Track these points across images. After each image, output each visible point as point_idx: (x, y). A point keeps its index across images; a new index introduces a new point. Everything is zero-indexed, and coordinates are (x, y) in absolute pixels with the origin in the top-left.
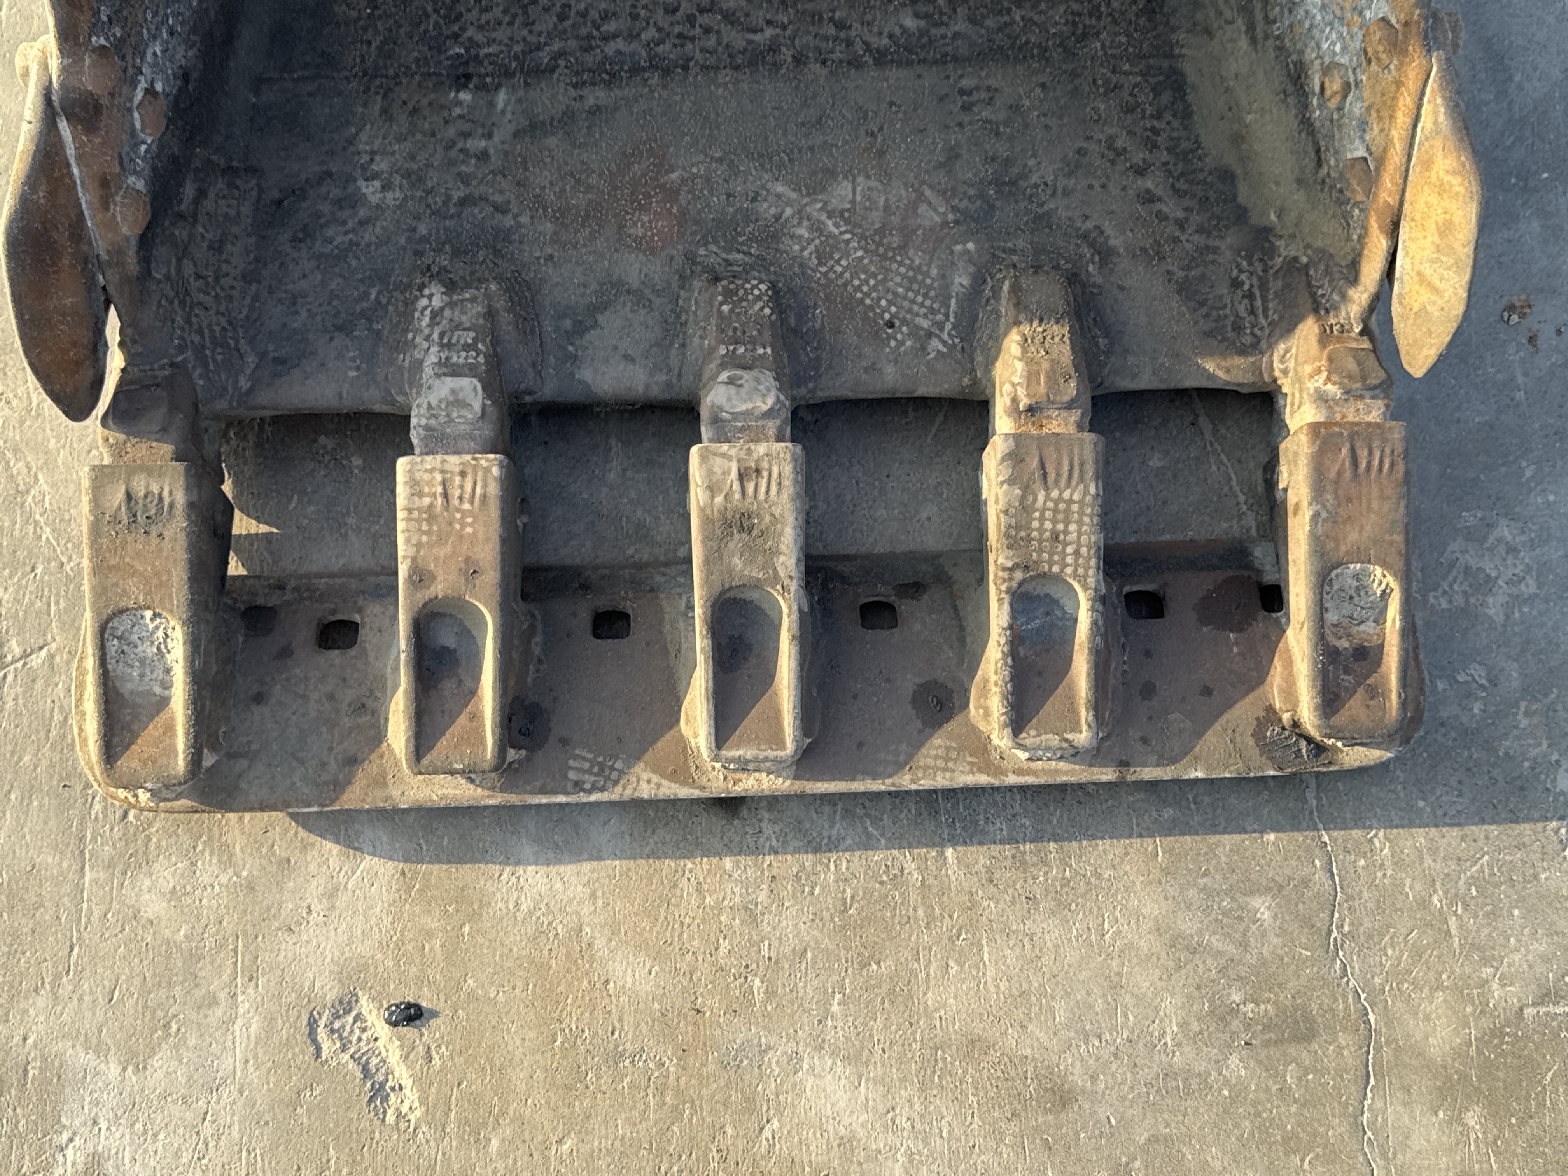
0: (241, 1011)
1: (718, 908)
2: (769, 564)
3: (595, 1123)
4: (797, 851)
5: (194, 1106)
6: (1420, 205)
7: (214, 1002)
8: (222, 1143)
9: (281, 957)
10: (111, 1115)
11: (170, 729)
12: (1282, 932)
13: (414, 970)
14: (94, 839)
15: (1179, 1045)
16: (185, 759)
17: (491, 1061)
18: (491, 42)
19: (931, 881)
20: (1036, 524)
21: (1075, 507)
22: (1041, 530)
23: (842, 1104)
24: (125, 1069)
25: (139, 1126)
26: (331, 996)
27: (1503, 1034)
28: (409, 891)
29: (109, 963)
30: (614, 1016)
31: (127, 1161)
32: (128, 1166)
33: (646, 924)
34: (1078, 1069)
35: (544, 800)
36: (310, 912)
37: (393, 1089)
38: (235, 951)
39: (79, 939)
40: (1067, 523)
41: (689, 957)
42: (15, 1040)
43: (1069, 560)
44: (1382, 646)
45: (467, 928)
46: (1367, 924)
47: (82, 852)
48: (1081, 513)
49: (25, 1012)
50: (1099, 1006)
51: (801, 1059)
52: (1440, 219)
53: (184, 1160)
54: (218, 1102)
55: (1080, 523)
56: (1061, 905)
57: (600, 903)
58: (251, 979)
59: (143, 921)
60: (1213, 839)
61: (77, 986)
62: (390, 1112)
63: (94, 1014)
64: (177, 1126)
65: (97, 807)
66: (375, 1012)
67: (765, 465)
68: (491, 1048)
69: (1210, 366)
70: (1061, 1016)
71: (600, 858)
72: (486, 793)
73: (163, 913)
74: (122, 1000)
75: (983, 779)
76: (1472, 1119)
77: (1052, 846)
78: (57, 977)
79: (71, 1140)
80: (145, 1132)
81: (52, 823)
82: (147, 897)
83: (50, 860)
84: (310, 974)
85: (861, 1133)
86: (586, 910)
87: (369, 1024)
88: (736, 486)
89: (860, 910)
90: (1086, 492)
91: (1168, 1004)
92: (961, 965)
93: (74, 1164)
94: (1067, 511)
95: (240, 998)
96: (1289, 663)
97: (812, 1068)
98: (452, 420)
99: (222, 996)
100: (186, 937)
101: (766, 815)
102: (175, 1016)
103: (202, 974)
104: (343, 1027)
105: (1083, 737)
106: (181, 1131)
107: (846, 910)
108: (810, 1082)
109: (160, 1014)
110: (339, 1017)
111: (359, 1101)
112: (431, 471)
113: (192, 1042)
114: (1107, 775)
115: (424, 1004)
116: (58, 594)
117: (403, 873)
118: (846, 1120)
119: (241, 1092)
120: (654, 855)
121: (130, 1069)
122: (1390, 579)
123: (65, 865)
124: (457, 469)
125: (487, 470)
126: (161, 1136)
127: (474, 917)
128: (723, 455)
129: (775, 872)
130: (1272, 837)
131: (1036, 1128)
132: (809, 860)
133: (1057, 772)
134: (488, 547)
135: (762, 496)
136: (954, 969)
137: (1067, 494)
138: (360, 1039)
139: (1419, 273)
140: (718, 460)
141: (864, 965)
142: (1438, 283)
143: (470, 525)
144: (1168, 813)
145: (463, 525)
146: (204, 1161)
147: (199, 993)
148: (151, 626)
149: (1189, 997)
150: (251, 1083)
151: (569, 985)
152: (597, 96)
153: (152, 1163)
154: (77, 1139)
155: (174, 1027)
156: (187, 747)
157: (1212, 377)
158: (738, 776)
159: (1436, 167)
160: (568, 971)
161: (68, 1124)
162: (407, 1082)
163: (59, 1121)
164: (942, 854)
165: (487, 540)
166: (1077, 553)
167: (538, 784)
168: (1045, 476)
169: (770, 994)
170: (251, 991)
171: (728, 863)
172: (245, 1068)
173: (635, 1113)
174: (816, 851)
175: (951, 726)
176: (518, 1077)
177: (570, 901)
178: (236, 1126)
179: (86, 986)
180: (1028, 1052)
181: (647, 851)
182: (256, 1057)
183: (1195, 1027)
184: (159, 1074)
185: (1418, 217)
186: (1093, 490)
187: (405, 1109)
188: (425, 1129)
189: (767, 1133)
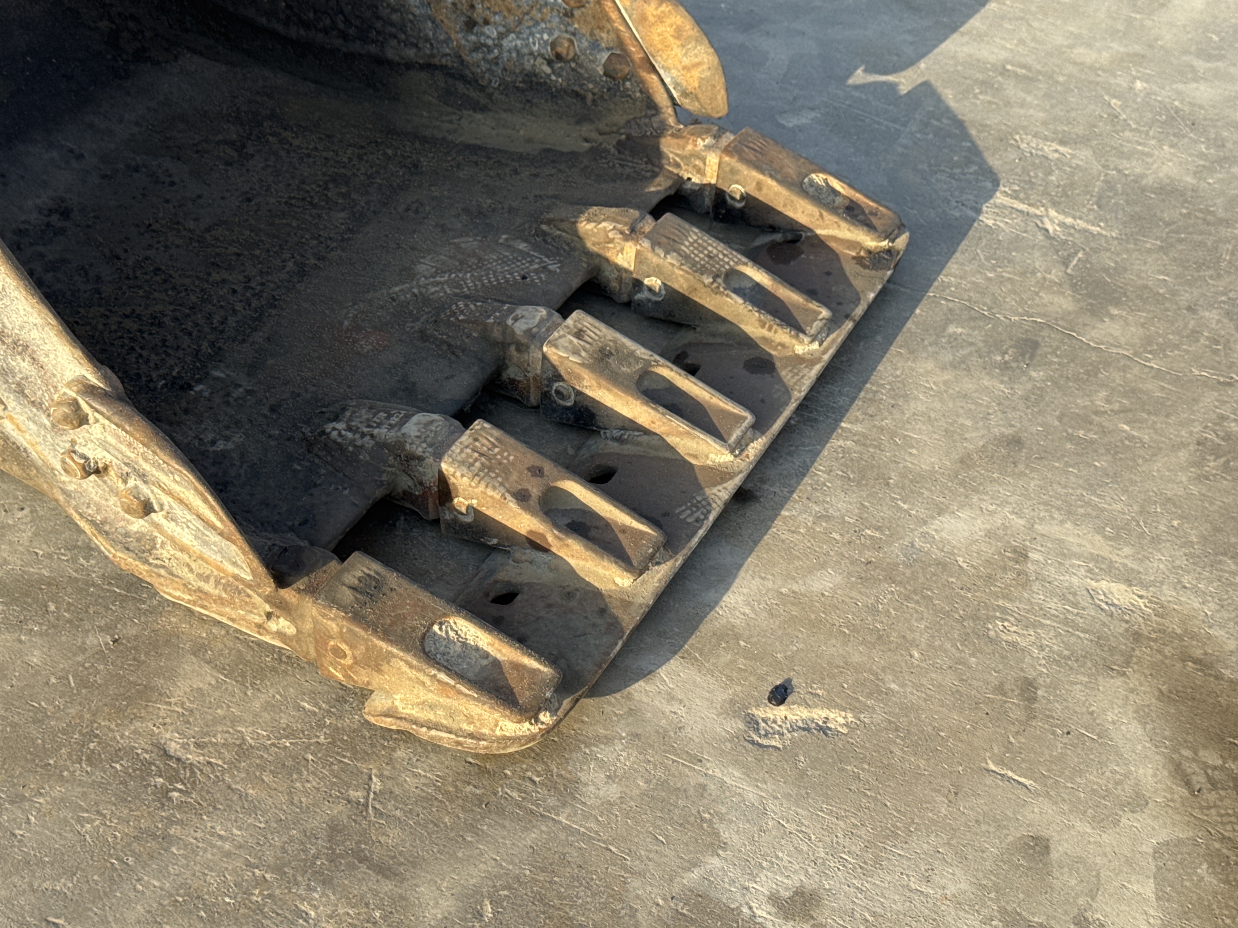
0: (720, 775)
1: (808, 529)
2: (638, 359)
3: (910, 636)
4: (799, 483)
5: (770, 827)
6: (657, 38)
7: (704, 787)
8: (806, 823)
9: (697, 740)
10: (747, 877)
11: (517, 667)
12: (973, 328)
13: (752, 678)
14: (537, 806)
15: (1012, 388)
16: (545, 666)
17: (838, 667)
18: (171, 368)
19: (856, 438)
20: (697, 259)
21: (700, 241)
22: (701, 259)
23: (966, 527)
24: (718, 855)
25: (765, 864)
26: (741, 725)
27: (1076, 284)
28: (696, 660)
29: (635, 833)
30: (847, 600)
31: (786, 881)
32: (790, 882)
33: (797, 563)
34: (1003, 429)
35: (696, 540)
36: (675, 713)
37: (825, 722)
38: (674, 761)
39: (605, 842)
40: (706, 249)
41: (831, 553)
42: (654, 910)
43: (726, 260)
44: (851, 201)
45: (742, 643)
46: (988, 301)
47: (542, 815)
48: (705, 241)
49: (638, 897)
50: (973, 407)
51: (928, 533)
52: (672, 33)
53: (805, 849)
54: (775, 814)
55: (709, 245)
56: (905, 397)
57: (769, 577)
58: (701, 761)
59: (618, 801)
60: (905, 329)
61: (640, 858)
62: (840, 729)
63: (666, 856)
64: (779, 843)
65: (515, 794)
66: (768, 710)
67: (580, 326)
68: (829, 663)
69: (652, 189)
70: (969, 423)
71: (741, 566)
72: (672, 561)
73: (620, 789)
74: (666, 837)
75: (817, 368)
76: (1115, 312)
77: (868, 386)
78: (624, 867)
79: (750, 908)
80: (772, 863)
81: (507, 823)
82: (601, 792)
83: (534, 835)
84: (719, 730)
85: (988, 526)
86: (770, 585)
87: (772, 717)
88: (582, 343)
89: (853, 472)
90: (696, 234)
91: (986, 382)
92: (913, 447)
93: (769, 913)
94: (699, 245)
95: (710, 772)
96: (835, 238)
97: (936, 530)
98: (436, 432)
99: (702, 780)
100: (646, 782)
101: (766, 487)
102: (699, 812)
103: (679, 785)
104: (766, 730)
105: (825, 313)
106: (783, 842)
107: (849, 479)
108: (944, 534)
109: (692, 819)
110: (758, 729)
111: (822, 740)
112: (462, 451)
113: (724, 810)
114: (849, 326)
115: (778, 683)
116: (338, 754)
117: (683, 658)
118: (977, 529)
119: (777, 798)
120: (756, 543)
121: (721, 852)
122: (821, 175)
123: (544, 828)
124: (471, 440)
125: (483, 428)
126: (780, 854)
127: (737, 637)
128: (560, 337)
129: (805, 496)
130: (918, 311)
131: (1027, 458)
132: (807, 480)
133: (834, 340)
134: (529, 455)
135: (596, 338)
136: (914, 451)
137: (691, 240)
138: (780, 726)
139: (684, 68)
140: (561, 341)
141: (888, 484)
142: (696, 60)
143: (509, 455)
144: (879, 338)
145: (507, 458)
146: (813, 837)
147: (691, 792)
148: (444, 634)
149: (988, 374)
150: (774, 790)
151: (813, 612)
152: (258, 337)
153: (797, 867)
154: (752, 904)
155: (707, 816)
156: (538, 660)
157: (658, 192)
158: (745, 454)
159: (649, 13)
160: (803, 608)
161: (737, 904)
162: (824, 713)
163: (733, 910)
164: (842, 428)
165: (524, 453)
166: (725, 255)
167: (684, 536)
168: (674, 240)
169: (878, 529)
170: (708, 765)
171: (784, 513)
172: (761, 789)
173: (915, 615)
174: (804, 475)
175: (778, 364)
176: (856, 658)
177: (759, 589)
178: (799, 810)
179: (643, 853)
180: (981, 443)
181: (751, 544)
182: (757, 780)
183: (1006, 379)
184: (735, 838)
185: (660, 46)
186: (696, 230)
187: (843, 721)
188: (862, 716)
189: (964, 565)
